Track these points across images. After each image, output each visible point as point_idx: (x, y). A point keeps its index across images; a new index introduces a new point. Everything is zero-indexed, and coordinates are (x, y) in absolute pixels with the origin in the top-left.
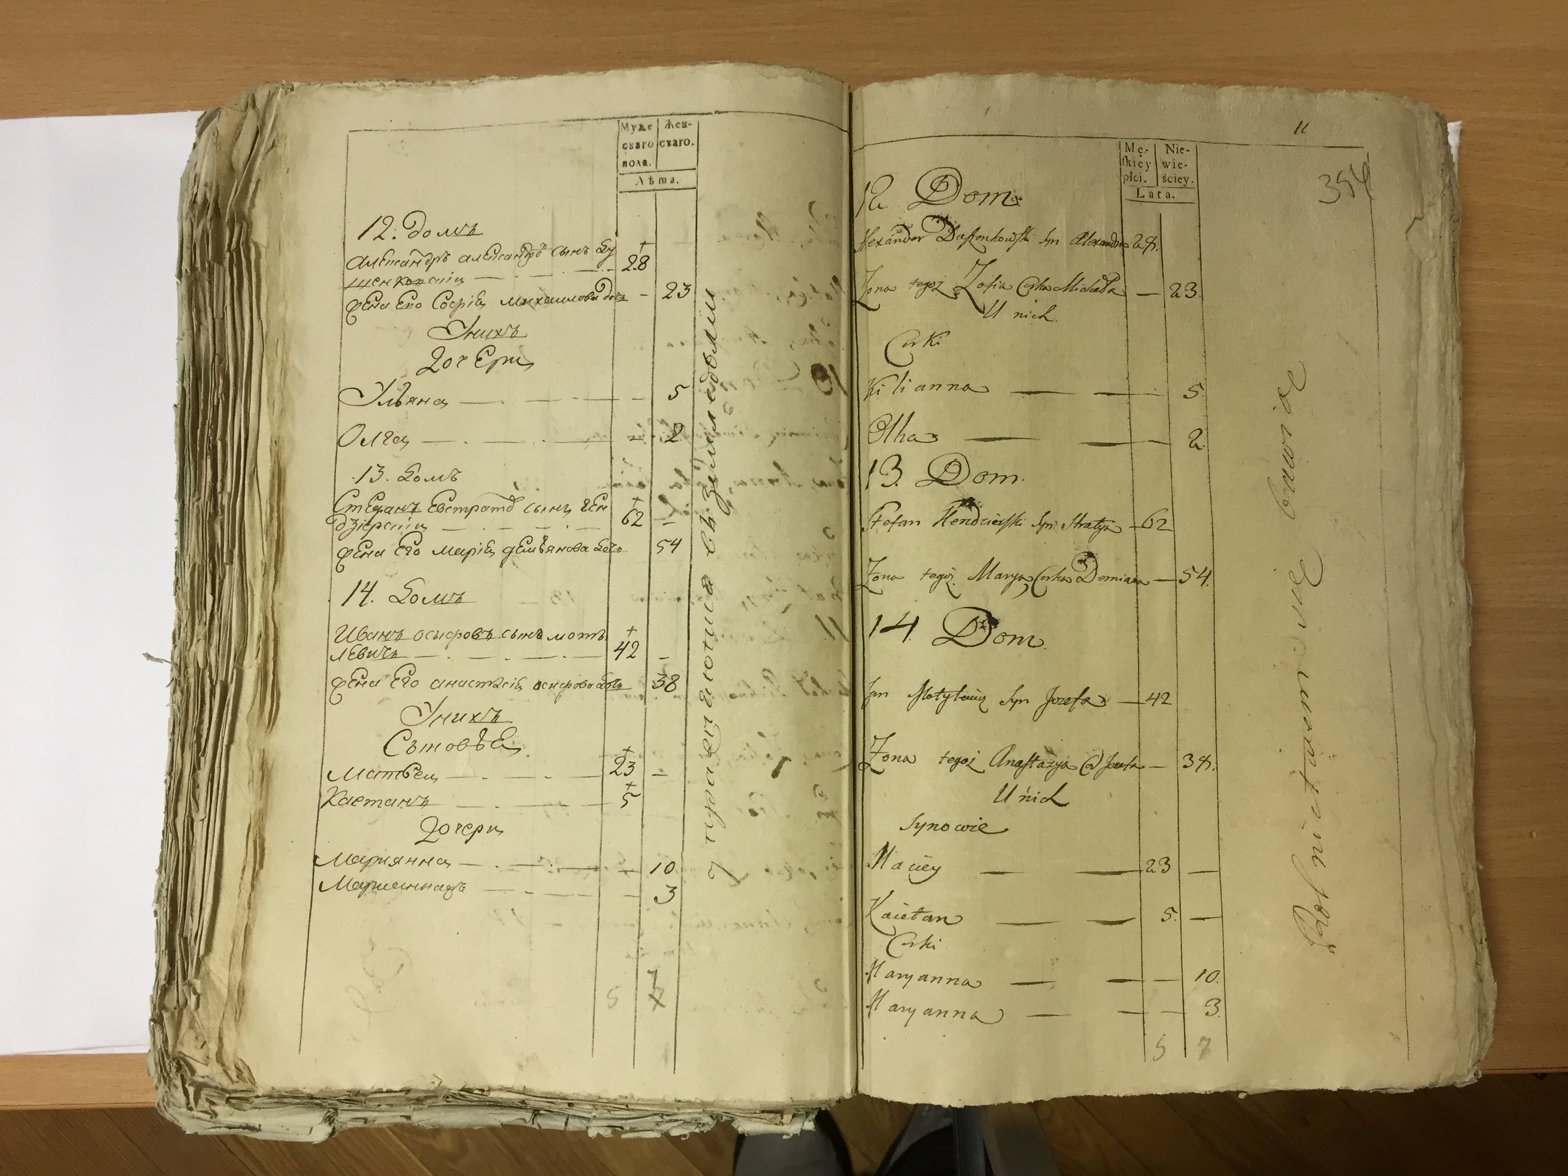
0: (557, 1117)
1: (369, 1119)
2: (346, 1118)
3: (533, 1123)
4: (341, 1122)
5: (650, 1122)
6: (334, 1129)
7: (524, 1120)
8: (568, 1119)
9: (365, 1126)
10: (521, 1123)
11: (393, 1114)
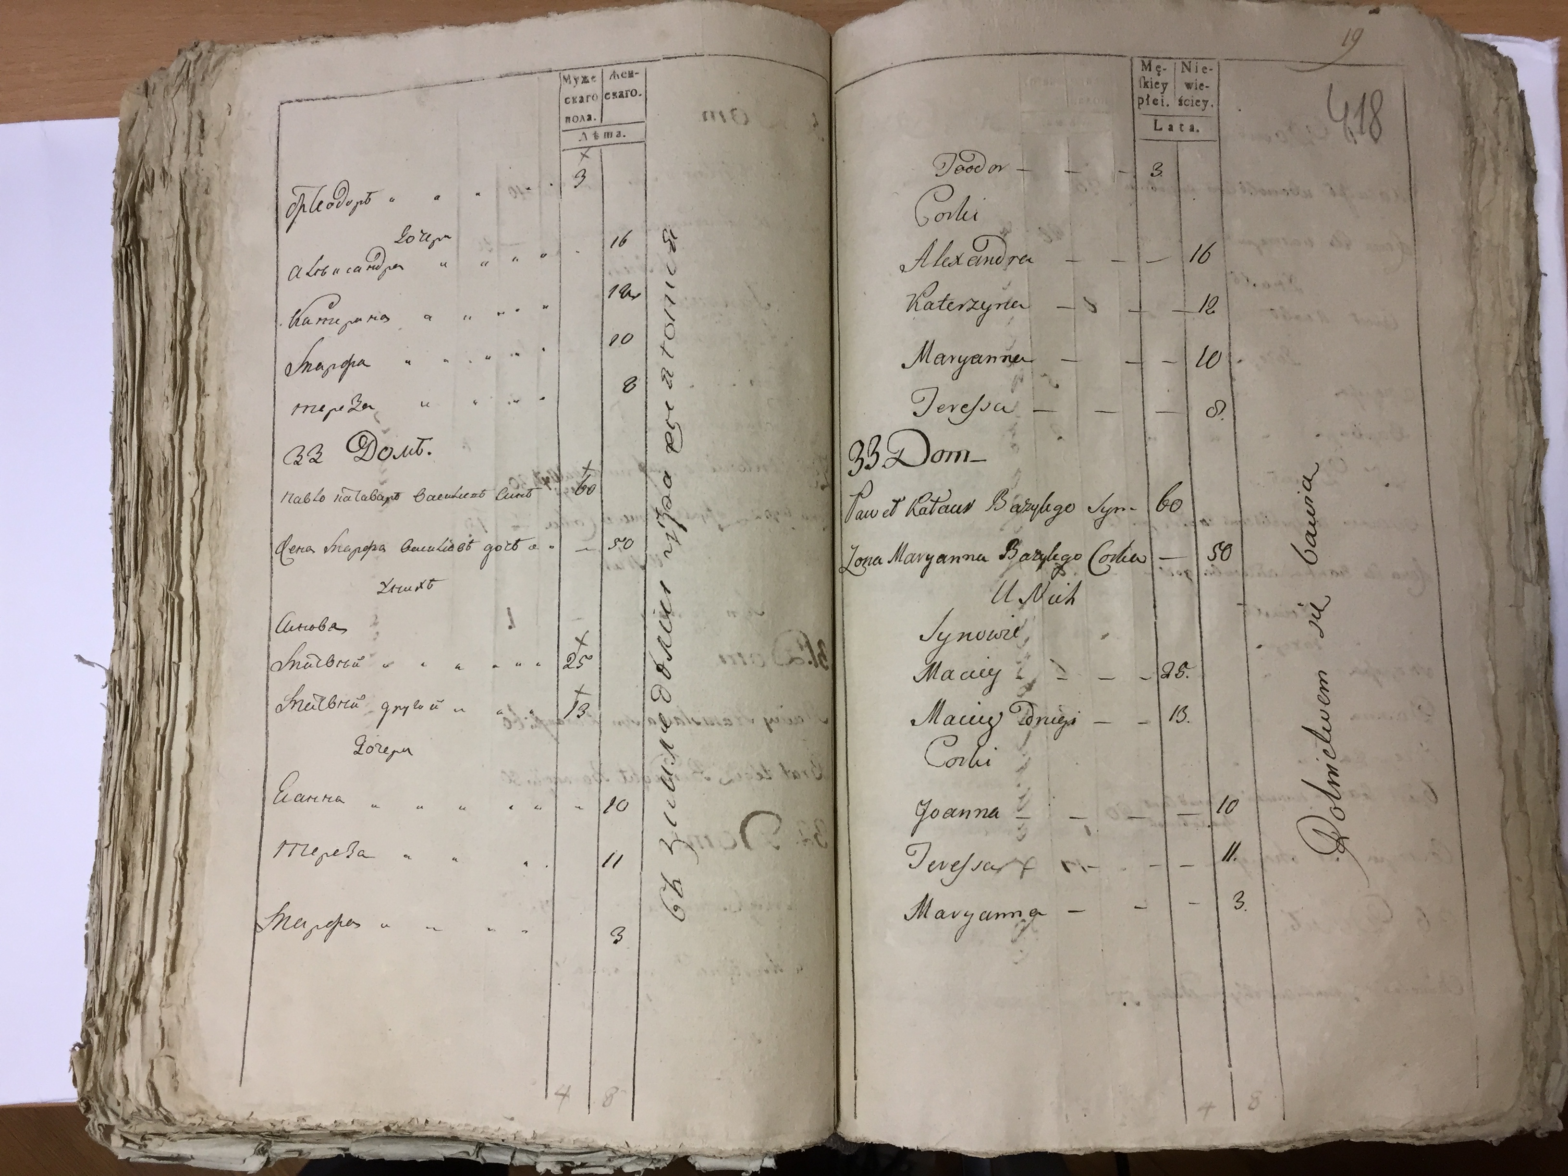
0: (501, 1151)
1: (305, 1151)
2: (279, 1150)
3: (477, 1157)
4: (275, 1154)
5: (600, 1157)
6: (268, 1158)
7: (468, 1153)
8: (514, 1153)
9: (300, 1157)
10: (464, 1156)
11: (329, 1146)
